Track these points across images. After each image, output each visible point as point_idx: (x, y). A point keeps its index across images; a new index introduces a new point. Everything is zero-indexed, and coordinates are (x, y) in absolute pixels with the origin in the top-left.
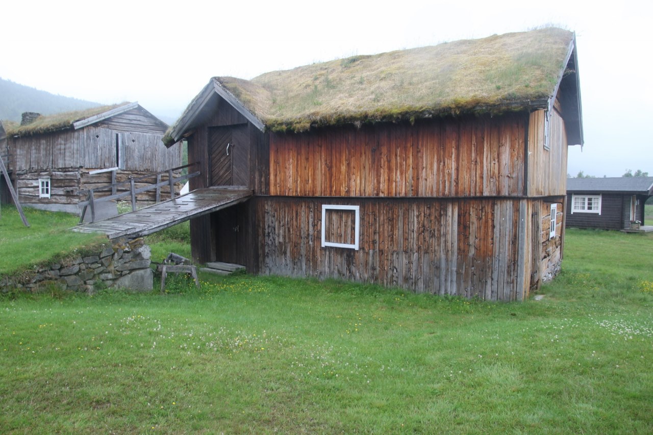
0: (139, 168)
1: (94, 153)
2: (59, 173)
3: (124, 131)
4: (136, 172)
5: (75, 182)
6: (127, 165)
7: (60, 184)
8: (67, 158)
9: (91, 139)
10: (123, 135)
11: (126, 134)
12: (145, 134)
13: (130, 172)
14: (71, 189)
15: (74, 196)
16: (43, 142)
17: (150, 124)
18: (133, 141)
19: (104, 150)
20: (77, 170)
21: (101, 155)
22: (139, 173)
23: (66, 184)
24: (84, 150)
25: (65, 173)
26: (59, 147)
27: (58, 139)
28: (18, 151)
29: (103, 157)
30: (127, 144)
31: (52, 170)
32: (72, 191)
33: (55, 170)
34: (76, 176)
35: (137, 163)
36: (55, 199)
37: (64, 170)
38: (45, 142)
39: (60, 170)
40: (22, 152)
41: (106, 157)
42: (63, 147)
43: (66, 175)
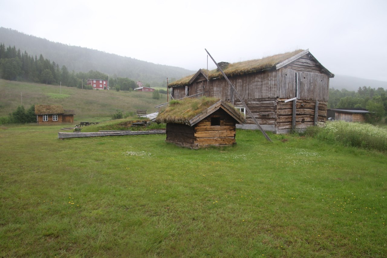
0: (307, 98)
1: (284, 87)
2: (254, 102)
3: (299, 71)
4: (305, 101)
5: (271, 108)
6: (301, 96)
7: (255, 110)
8: (263, 91)
9: (283, 76)
10: (299, 74)
11: (301, 73)
12: (310, 73)
13: (302, 101)
14: (267, 113)
15: (270, 118)
16: (240, 81)
17: (313, 66)
18: (304, 78)
19: (290, 85)
20: (274, 99)
21: (288, 88)
22: (307, 101)
23: (262, 110)
24: (280, 85)
25: (262, 102)
26: (255, 83)
27: (255, 78)
28: (215, 89)
29: (289, 90)
30: (301, 81)
31: (248, 100)
32: (268, 115)
33: (251, 100)
34: (273, 104)
35: (306, 94)
36: (250, 120)
37: (261, 100)
38: (241, 81)
39: (256, 100)
40: (218, 89)
41: (290, 90)
42: (260, 83)
43: (263, 104)
